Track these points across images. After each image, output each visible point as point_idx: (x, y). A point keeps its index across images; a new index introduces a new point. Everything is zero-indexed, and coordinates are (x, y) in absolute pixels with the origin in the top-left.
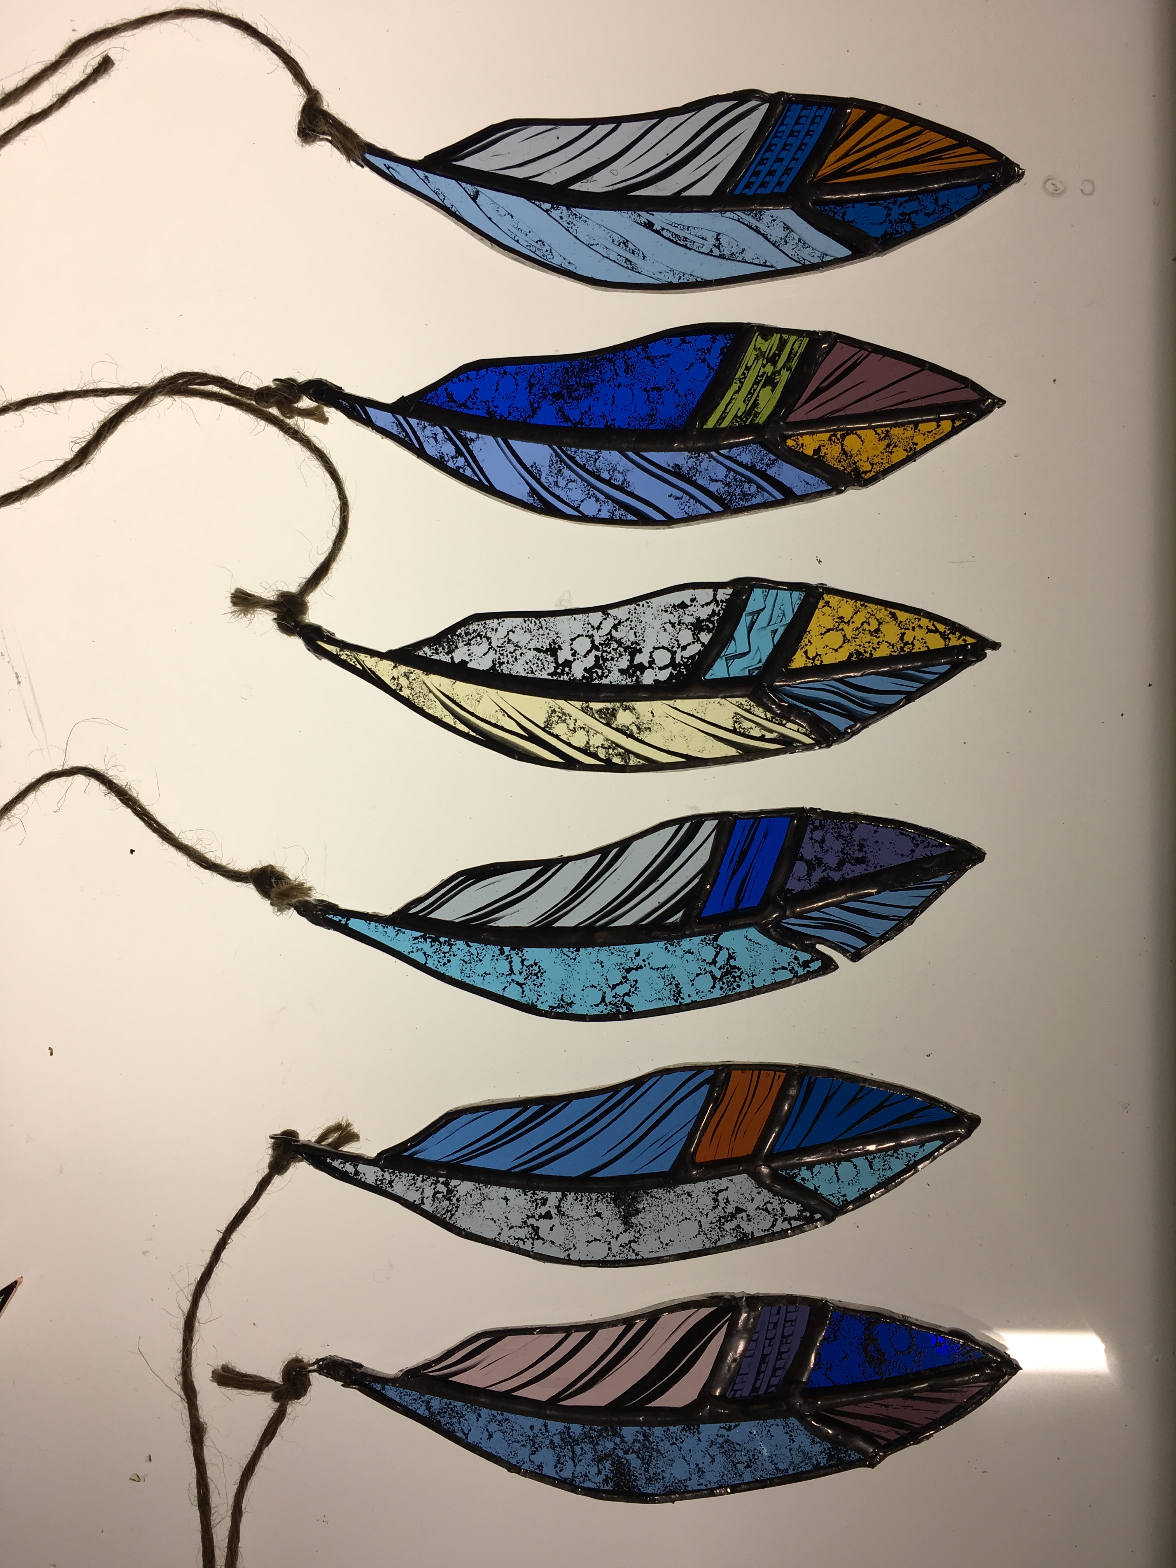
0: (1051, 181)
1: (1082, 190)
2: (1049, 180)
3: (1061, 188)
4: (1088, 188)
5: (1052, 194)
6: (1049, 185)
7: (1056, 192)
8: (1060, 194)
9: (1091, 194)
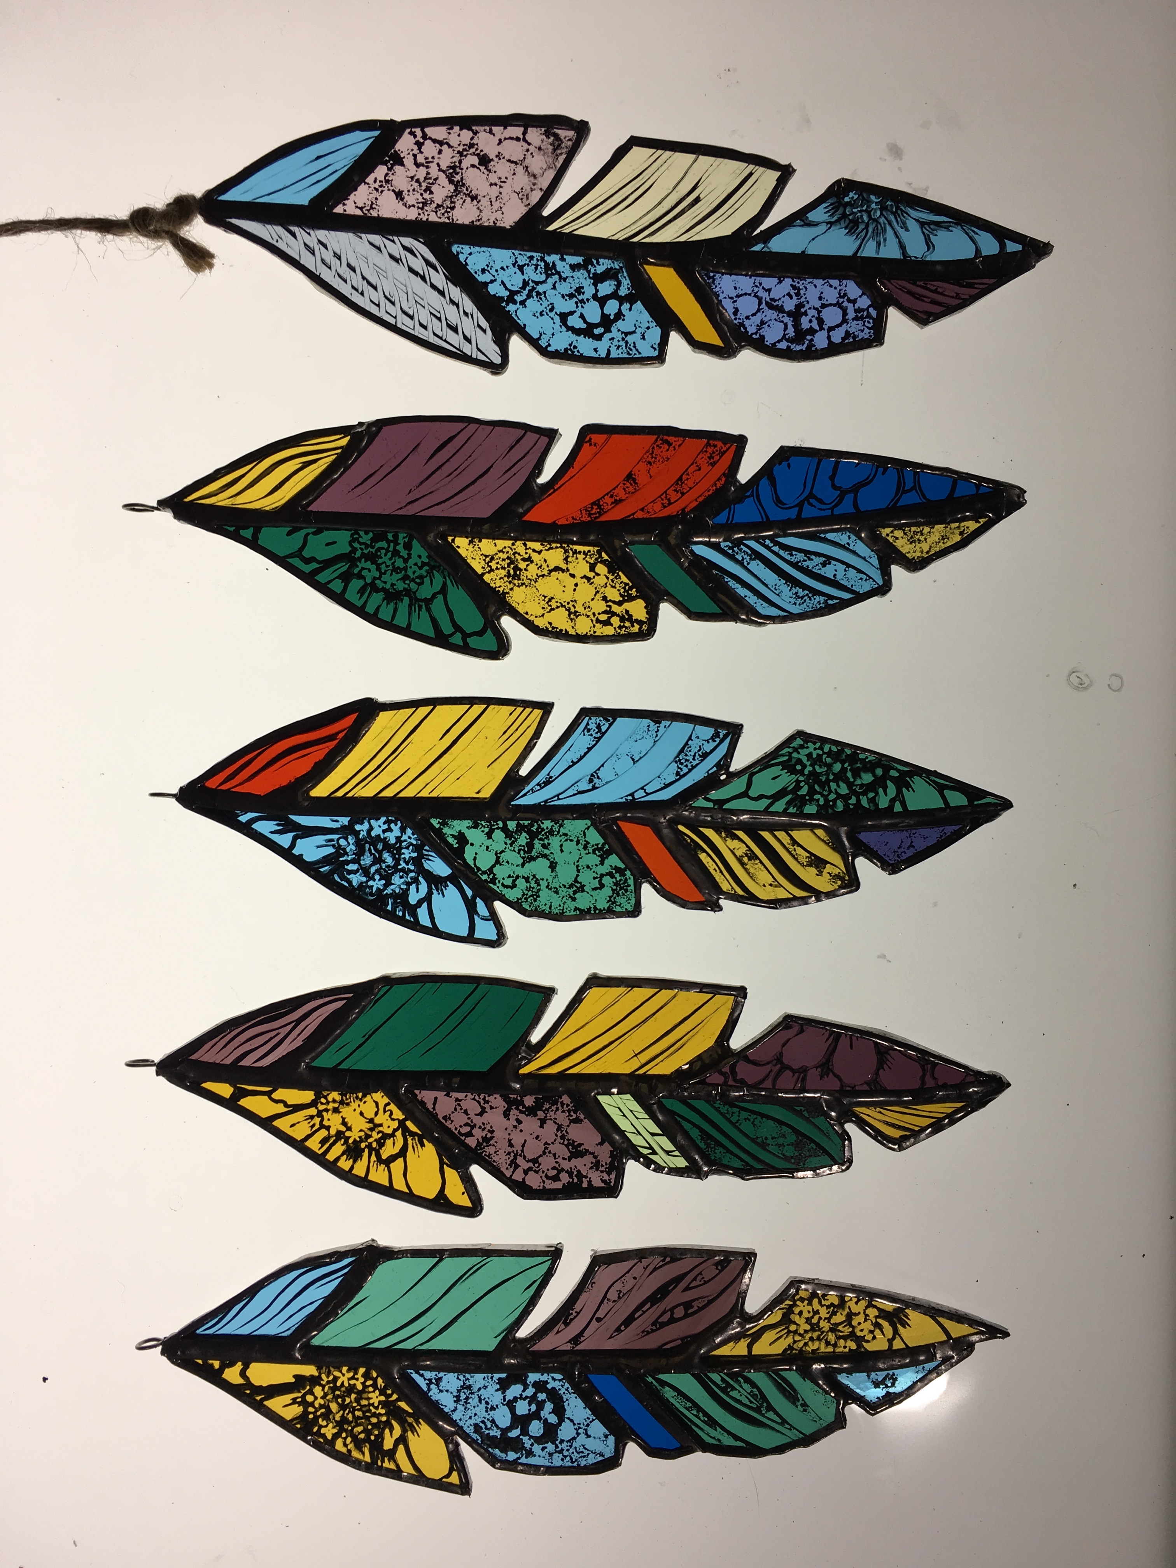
0: (1076, 674)
1: (1109, 685)
2: (1074, 672)
3: (1087, 681)
4: (1116, 683)
5: (1077, 689)
6: (1073, 678)
7: (1081, 686)
8: (1086, 688)
9: (1119, 690)
